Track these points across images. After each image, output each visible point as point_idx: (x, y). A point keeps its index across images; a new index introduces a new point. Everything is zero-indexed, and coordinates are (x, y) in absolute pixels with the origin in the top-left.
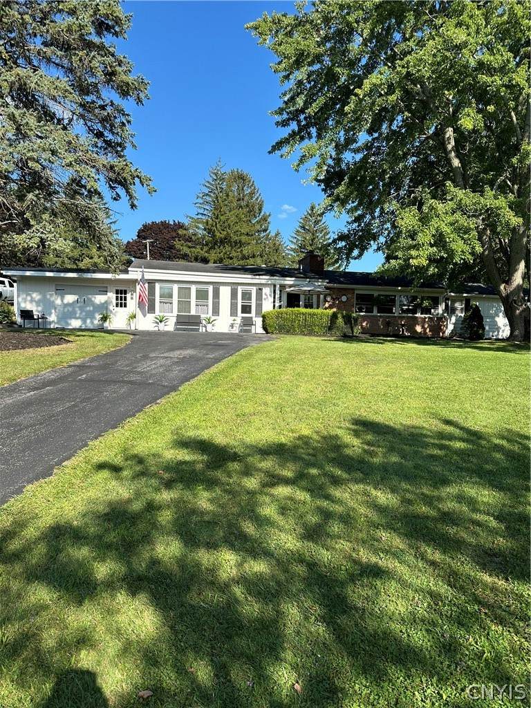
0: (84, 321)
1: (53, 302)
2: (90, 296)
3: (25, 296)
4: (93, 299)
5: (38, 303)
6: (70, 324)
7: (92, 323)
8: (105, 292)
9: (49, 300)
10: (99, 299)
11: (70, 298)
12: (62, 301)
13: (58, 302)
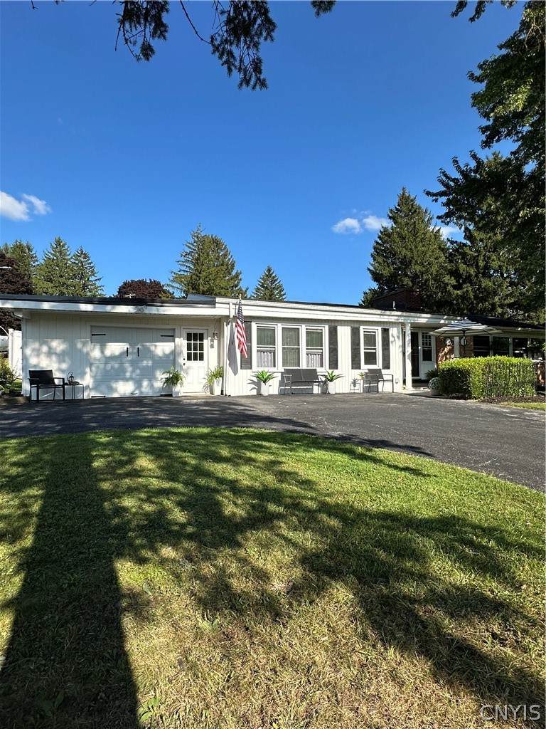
0: (138, 385)
1: (88, 354)
2: (148, 344)
3: (36, 345)
4: (152, 348)
5: (61, 357)
6: (116, 390)
7: (152, 386)
8: (171, 337)
9: (81, 351)
10: (162, 348)
11: (115, 348)
12: (102, 352)
13: (96, 353)
